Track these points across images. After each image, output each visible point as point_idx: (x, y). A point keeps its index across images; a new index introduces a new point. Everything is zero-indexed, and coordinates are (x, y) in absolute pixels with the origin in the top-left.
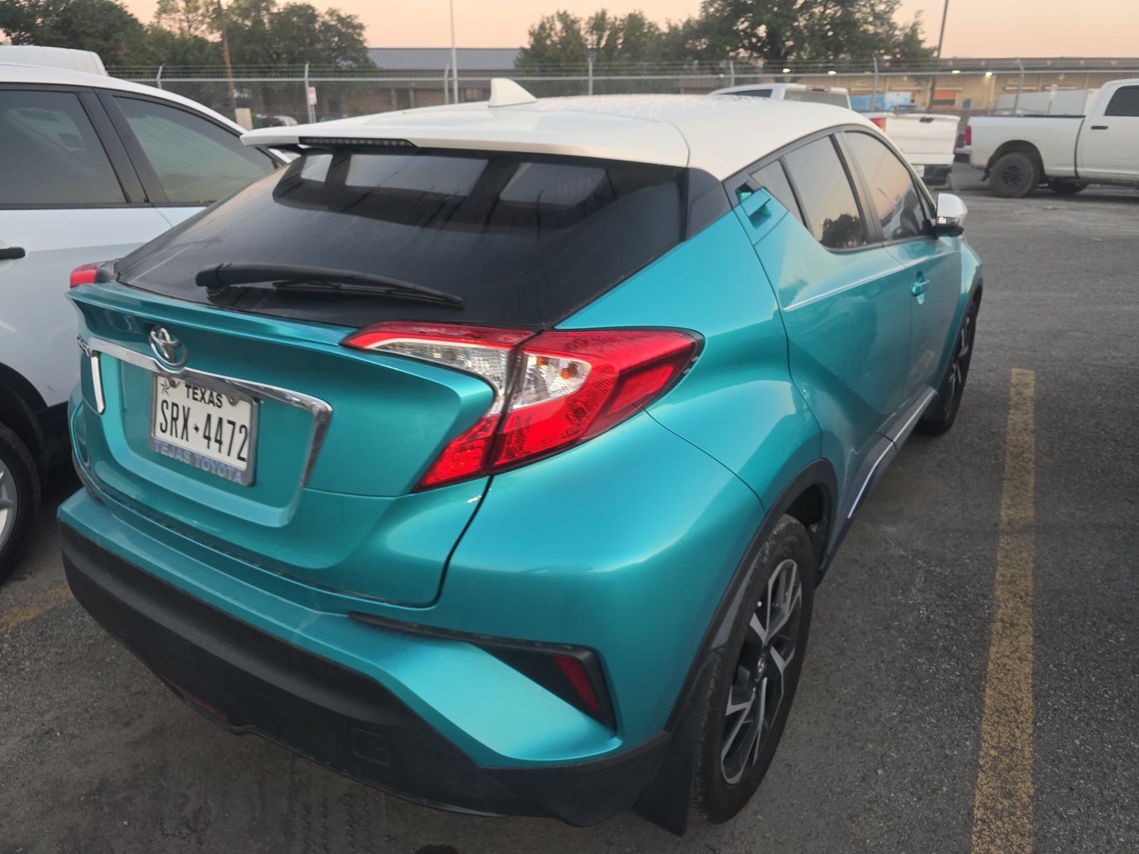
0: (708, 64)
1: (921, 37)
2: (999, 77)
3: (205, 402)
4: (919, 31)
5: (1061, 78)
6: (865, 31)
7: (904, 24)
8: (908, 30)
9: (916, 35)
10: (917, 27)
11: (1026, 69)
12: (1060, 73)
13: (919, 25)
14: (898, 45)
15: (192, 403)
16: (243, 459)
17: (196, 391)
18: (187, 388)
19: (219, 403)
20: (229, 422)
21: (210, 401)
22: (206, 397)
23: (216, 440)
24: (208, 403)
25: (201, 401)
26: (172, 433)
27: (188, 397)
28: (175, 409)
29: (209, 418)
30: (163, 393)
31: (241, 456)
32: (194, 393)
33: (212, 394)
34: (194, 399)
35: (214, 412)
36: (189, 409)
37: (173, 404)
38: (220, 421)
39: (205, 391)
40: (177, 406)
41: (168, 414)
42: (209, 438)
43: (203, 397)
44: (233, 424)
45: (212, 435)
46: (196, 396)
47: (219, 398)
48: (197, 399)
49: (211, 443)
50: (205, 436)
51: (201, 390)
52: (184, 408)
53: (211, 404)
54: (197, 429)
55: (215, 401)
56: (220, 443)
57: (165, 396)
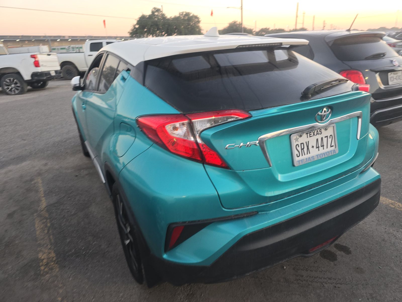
15: (309, 139)
16: (333, 146)
17: (311, 134)
18: (307, 135)
19: (321, 133)
20: (325, 137)
21: (317, 134)
22: (315, 133)
23: (321, 146)
24: (316, 135)
25: (313, 136)
26: (302, 155)
27: (307, 137)
28: (302, 145)
29: (317, 140)
30: (295, 142)
31: (332, 145)
32: (310, 135)
33: (317, 131)
34: (310, 137)
35: (319, 137)
36: (308, 142)
37: (301, 144)
38: (322, 138)
39: (315, 131)
40: (303, 143)
41: (299, 149)
42: (318, 147)
43: (314, 134)
44: (327, 137)
45: (320, 145)
46: (311, 135)
47: (320, 131)
48: (311, 136)
49: (319, 148)
50: (317, 148)
51: (313, 132)
52: (306, 142)
53: (318, 135)
54: (313, 147)
55: (319, 133)
56: (323, 146)
57: (297, 143)
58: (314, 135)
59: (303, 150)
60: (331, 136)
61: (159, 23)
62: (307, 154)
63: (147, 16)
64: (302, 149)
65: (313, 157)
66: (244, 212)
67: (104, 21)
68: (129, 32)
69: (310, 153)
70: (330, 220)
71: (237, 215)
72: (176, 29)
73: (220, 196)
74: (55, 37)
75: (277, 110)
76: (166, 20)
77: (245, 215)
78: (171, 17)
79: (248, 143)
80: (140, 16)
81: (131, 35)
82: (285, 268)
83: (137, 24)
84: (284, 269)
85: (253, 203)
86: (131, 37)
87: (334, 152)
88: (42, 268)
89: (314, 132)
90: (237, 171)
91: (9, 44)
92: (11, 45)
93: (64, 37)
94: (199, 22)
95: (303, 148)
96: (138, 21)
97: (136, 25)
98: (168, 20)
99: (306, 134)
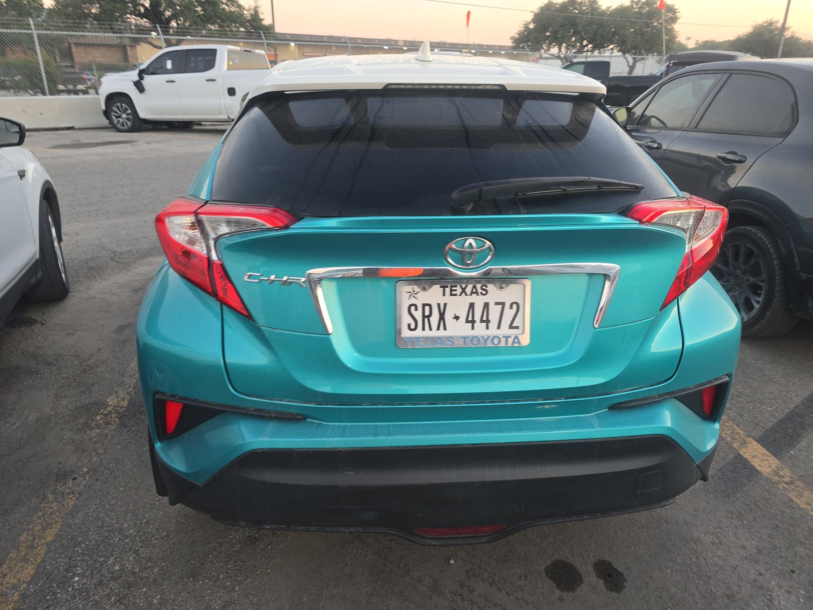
0: (109, 25)
1: (261, 17)
2: (299, 46)
3: (466, 295)
4: (260, 12)
5: (334, 49)
6: (224, 9)
7: (249, 7)
8: (253, 12)
9: (258, 16)
10: (257, 9)
11: (351, 43)
12: (332, 45)
13: (258, 8)
14: (248, 21)
15: (448, 299)
16: (517, 328)
17: (455, 290)
18: (442, 289)
19: (484, 292)
20: (497, 304)
21: (472, 293)
22: (468, 290)
23: (482, 321)
24: (471, 295)
25: (461, 295)
26: (424, 329)
27: (444, 295)
28: (427, 308)
29: (472, 306)
30: (409, 299)
31: (514, 325)
32: (451, 291)
33: (474, 287)
34: (452, 295)
35: (479, 301)
36: (445, 304)
37: (424, 305)
38: (486, 305)
39: (466, 286)
40: (430, 305)
41: (418, 315)
42: (473, 322)
43: (464, 291)
44: (503, 304)
45: (477, 318)
46: (454, 293)
47: (484, 287)
48: (456, 295)
49: (475, 325)
50: (467, 321)
51: (461, 286)
52: (439, 305)
53: (474, 295)
54: (457, 318)
55: (479, 290)
56: (488, 322)
57: (413, 301)
58: (463, 294)
59: (426, 320)
60: (515, 306)
61: (578, 21)
62: (438, 329)
63: (556, 4)
64: (424, 317)
65: (449, 338)
66: (271, 408)
67: (469, 14)
68: (512, 38)
69: (445, 329)
70: (473, 483)
71: (261, 410)
72: (615, 34)
73: (228, 366)
74: (380, 40)
75: (337, 222)
76: (597, 15)
77: (274, 415)
78: (609, 8)
79: (285, 278)
80: (543, 5)
81: (514, 44)
82: (452, 562)
83: (534, 21)
84: (449, 563)
85: (291, 398)
86: (514, 48)
87: (516, 341)
88: (98, 418)
89: (464, 286)
90: (263, 328)
91: (306, 50)
92: (309, 53)
93: (396, 41)
94: (674, 20)
95: (427, 313)
96: (536, 15)
97: (530, 23)
98: (603, 13)
99: (441, 287)
